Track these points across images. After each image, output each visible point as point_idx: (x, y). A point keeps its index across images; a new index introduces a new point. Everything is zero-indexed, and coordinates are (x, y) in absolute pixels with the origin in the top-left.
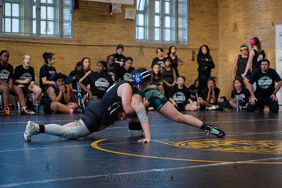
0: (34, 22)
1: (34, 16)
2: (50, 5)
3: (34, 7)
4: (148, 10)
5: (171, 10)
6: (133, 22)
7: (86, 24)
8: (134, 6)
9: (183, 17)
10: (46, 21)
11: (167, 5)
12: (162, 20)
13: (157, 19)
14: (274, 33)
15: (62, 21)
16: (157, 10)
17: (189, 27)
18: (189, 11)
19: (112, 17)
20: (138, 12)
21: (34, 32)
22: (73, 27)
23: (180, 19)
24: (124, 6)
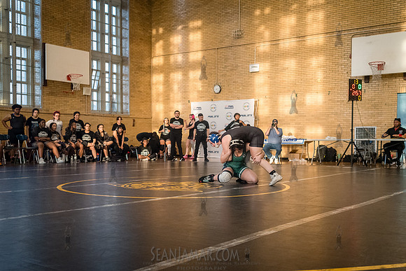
0: (11, 95)
1: (11, 91)
2: (24, 83)
3: (11, 84)
4: (100, 89)
5: (117, 90)
6: (89, 97)
7: (52, 98)
8: (90, 86)
9: (126, 95)
10: (21, 94)
11: (115, 85)
12: (111, 97)
13: (107, 95)
14: (190, 107)
15: (33, 95)
16: (107, 90)
17: (130, 102)
18: (131, 91)
19: (73, 93)
20: (93, 90)
21: (11, 102)
22: (42, 100)
23: (124, 96)
24: (82, 86)
